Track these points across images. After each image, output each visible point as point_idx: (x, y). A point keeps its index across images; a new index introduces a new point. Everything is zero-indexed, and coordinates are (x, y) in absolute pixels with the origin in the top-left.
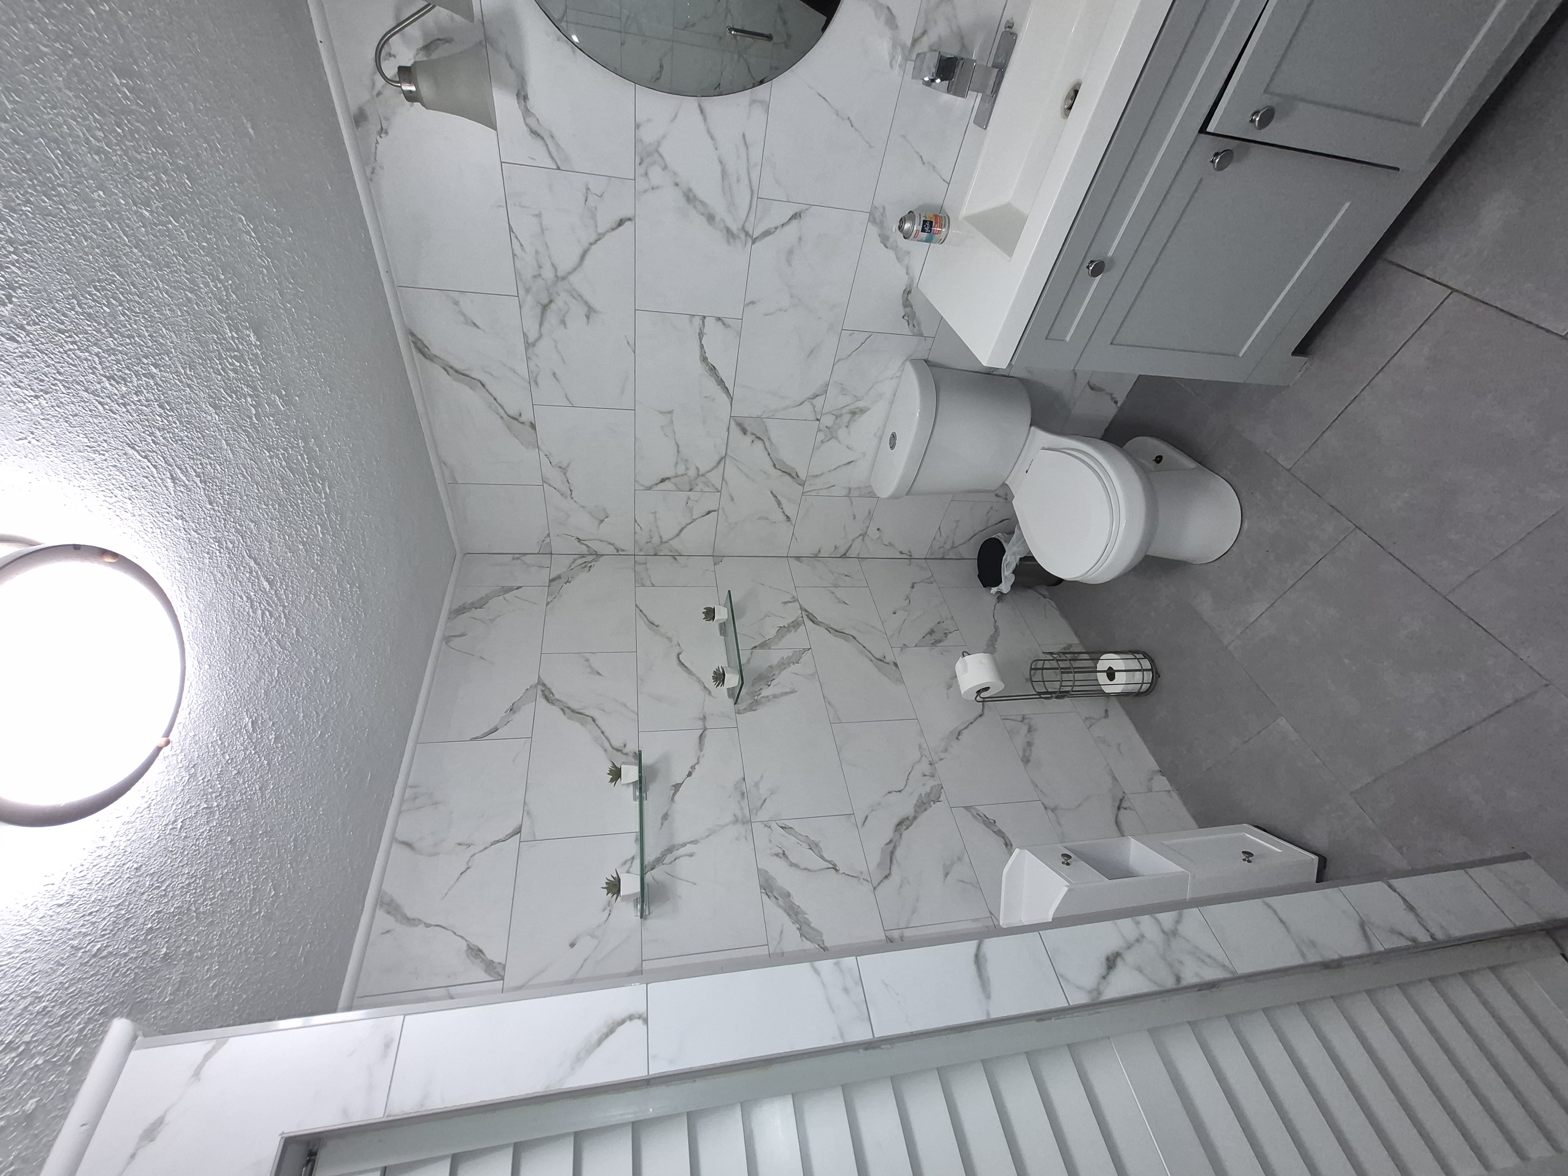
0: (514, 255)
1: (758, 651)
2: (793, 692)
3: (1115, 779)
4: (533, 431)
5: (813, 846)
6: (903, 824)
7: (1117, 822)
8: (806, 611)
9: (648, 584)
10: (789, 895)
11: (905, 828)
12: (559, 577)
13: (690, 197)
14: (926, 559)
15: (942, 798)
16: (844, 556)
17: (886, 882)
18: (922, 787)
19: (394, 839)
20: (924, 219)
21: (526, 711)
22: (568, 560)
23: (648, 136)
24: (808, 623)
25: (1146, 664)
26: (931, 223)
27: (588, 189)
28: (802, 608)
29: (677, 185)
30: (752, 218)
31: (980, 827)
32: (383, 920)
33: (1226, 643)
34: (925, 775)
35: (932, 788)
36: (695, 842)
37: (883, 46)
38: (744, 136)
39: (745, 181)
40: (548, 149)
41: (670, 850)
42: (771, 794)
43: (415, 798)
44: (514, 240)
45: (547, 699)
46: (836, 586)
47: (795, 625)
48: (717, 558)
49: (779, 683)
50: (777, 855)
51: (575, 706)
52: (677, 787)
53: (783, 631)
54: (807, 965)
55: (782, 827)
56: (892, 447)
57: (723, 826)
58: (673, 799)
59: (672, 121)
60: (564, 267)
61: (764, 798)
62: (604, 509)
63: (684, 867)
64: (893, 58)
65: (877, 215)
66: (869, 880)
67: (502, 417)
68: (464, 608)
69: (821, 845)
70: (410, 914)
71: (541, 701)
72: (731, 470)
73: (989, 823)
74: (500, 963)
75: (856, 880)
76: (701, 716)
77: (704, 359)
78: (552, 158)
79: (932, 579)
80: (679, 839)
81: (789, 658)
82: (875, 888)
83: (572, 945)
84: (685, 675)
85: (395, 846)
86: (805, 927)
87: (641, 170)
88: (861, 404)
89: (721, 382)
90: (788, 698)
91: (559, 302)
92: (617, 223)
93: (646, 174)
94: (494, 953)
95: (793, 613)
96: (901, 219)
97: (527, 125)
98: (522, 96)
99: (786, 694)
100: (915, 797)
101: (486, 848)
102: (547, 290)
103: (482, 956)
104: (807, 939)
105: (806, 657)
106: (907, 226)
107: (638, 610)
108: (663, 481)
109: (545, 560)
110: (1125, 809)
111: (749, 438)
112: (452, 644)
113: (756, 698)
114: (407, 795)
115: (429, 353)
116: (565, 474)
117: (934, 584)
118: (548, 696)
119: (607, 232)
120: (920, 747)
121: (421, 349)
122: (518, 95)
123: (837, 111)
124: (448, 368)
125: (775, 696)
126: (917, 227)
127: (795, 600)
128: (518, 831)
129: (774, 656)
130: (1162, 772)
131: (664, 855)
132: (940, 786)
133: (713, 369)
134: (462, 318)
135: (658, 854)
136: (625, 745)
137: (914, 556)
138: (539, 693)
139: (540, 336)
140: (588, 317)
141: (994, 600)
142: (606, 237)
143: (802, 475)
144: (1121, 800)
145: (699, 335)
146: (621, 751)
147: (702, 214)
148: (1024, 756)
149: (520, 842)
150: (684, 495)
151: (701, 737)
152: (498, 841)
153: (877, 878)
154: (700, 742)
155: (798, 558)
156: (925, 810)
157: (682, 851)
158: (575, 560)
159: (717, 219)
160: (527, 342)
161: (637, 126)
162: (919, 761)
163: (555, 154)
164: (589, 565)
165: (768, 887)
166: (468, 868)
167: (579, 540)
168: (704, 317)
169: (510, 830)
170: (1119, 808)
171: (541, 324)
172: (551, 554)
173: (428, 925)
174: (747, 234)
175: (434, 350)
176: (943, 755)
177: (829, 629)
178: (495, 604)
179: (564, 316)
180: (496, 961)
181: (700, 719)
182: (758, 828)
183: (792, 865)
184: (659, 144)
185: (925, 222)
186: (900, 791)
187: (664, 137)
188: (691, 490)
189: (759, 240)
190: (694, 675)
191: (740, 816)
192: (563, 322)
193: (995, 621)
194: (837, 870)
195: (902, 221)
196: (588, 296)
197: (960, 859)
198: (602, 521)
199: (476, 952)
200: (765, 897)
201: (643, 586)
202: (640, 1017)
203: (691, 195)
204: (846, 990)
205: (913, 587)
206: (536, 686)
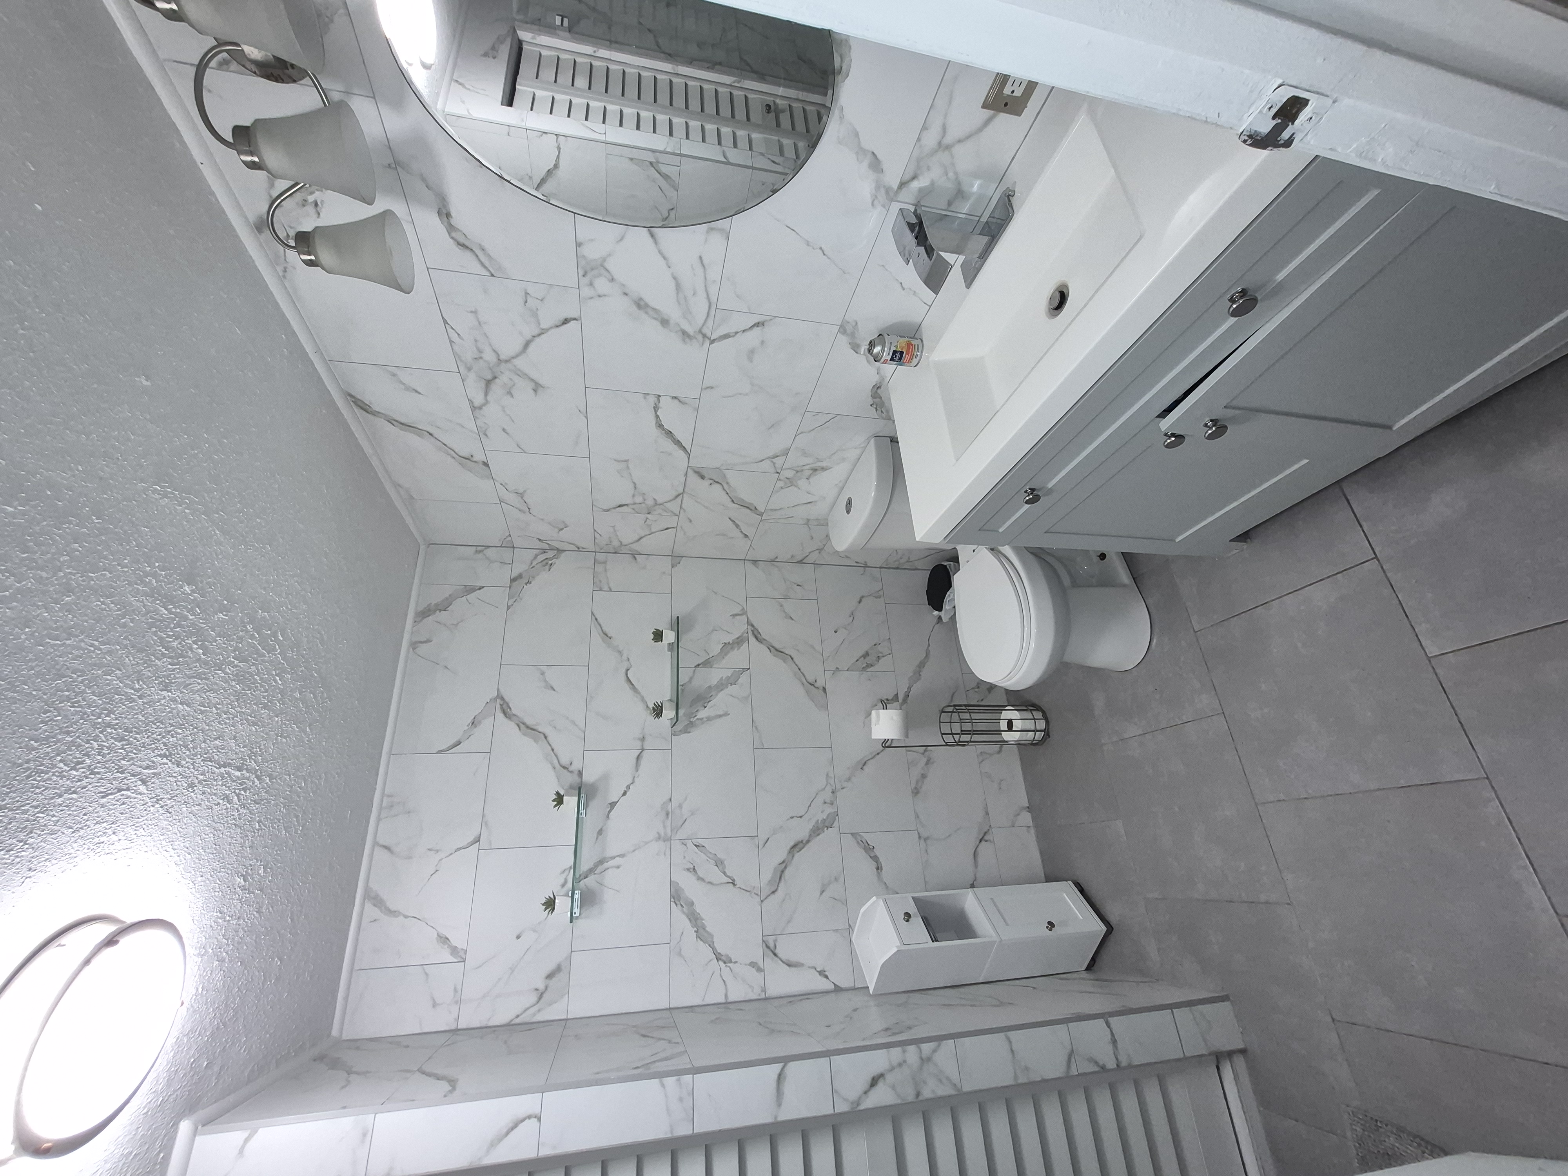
0: (451, 342)
1: (700, 670)
2: (726, 714)
3: (987, 814)
4: (486, 468)
5: (719, 863)
6: (797, 847)
7: (975, 853)
8: (752, 626)
9: (606, 588)
10: (693, 903)
11: (798, 850)
12: (520, 576)
13: (641, 305)
14: (881, 568)
15: (836, 824)
16: (800, 562)
17: (773, 896)
18: (819, 814)
19: (375, 843)
20: (894, 349)
21: (487, 723)
22: (529, 555)
23: (592, 252)
24: (752, 639)
25: (1041, 724)
26: (902, 353)
27: (527, 294)
28: (749, 623)
29: (626, 294)
30: (710, 323)
31: (860, 853)
32: (371, 911)
33: (1103, 741)
34: (825, 803)
35: (828, 815)
36: (622, 856)
37: (865, 187)
38: (700, 258)
39: (702, 294)
40: (479, 260)
41: (601, 862)
42: (692, 814)
43: (392, 806)
44: (449, 330)
45: (505, 713)
46: (786, 598)
47: (739, 641)
48: (676, 559)
49: (715, 705)
50: (688, 870)
51: (530, 721)
52: (613, 805)
53: (728, 647)
54: (657, 1080)
55: (695, 845)
56: (848, 512)
57: (646, 843)
58: (608, 817)
59: (618, 242)
60: (506, 352)
61: (684, 819)
62: (564, 522)
63: (611, 877)
64: (875, 198)
65: (849, 329)
66: (759, 894)
67: (454, 457)
68: (429, 610)
69: (725, 863)
70: (392, 907)
71: (500, 715)
72: (687, 501)
73: (868, 849)
74: (462, 949)
75: (748, 893)
76: (641, 736)
77: (660, 426)
78: (485, 267)
79: (881, 593)
80: (610, 853)
81: (728, 678)
82: (762, 901)
83: (518, 937)
84: (630, 692)
85: (377, 849)
86: (701, 931)
87: (584, 281)
88: (824, 464)
89: (678, 443)
90: (719, 720)
91: (504, 379)
92: (562, 322)
93: (591, 284)
94: (457, 941)
95: (739, 628)
96: (871, 342)
97: (452, 238)
98: (445, 214)
99: (720, 716)
100: (813, 823)
101: (451, 854)
102: (490, 369)
103: (448, 942)
104: (701, 940)
105: (744, 678)
106: (877, 349)
107: (593, 618)
108: (620, 506)
109: (507, 554)
110: (986, 841)
111: (707, 482)
112: (418, 650)
113: (692, 720)
114: (384, 805)
115: (370, 410)
116: (522, 498)
117: (882, 599)
118: (506, 711)
119: (551, 328)
120: (827, 775)
121: (364, 407)
122: (439, 213)
123: (808, 241)
124: (391, 421)
125: (709, 719)
126: (887, 356)
127: (744, 613)
128: (477, 840)
129: (715, 675)
130: (1029, 809)
131: (596, 866)
132: (836, 814)
133: (669, 434)
134: (403, 387)
135: (591, 865)
136: (571, 764)
137: (869, 565)
138: (498, 707)
139: (487, 402)
140: (535, 391)
141: (936, 620)
142: (550, 333)
143: (761, 509)
144: (985, 833)
145: (654, 408)
146: (567, 769)
147: (655, 319)
148: (916, 788)
149: (479, 850)
150: (643, 516)
151: (638, 758)
152: (460, 849)
153: (766, 891)
154: (637, 763)
155: (755, 562)
156: (819, 835)
157: (611, 863)
158: (536, 556)
159: (672, 322)
160: (473, 406)
161: (579, 245)
162: (824, 789)
163: (487, 264)
164: (550, 562)
165: (677, 896)
166: (437, 871)
167: (540, 540)
168: (660, 396)
169: (471, 838)
170: (981, 841)
171: (486, 394)
172: (514, 548)
173: (406, 917)
174: (704, 336)
175: (375, 407)
176: (845, 784)
177: (771, 648)
178: (459, 605)
179: (510, 388)
180: (459, 947)
181: (639, 739)
182: (676, 845)
183: (700, 879)
184: (604, 260)
185: (895, 352)
186: (801, 817)
187: (609, 255)
188: (649, 513)
189: (718, 342)
190: (639, 693)
191: (662, 834)
192: (510, 393)
193: (929, 645)
194: (734, 885)
195: (872, 344)
196: (534, 376)
197: (836, 879)
198: (562, 529)
199: (444, 940)
200: (673, 904)
201: (601, 590)
202: (535, 1117)
203: (642, 303)
204: (681, 1099)
205: (860, 602)
206: (495, 699)
